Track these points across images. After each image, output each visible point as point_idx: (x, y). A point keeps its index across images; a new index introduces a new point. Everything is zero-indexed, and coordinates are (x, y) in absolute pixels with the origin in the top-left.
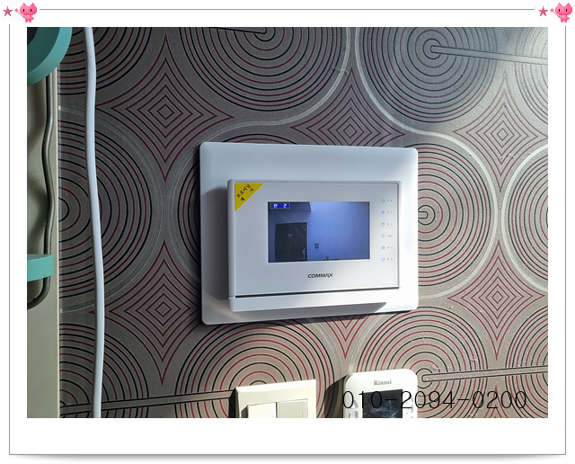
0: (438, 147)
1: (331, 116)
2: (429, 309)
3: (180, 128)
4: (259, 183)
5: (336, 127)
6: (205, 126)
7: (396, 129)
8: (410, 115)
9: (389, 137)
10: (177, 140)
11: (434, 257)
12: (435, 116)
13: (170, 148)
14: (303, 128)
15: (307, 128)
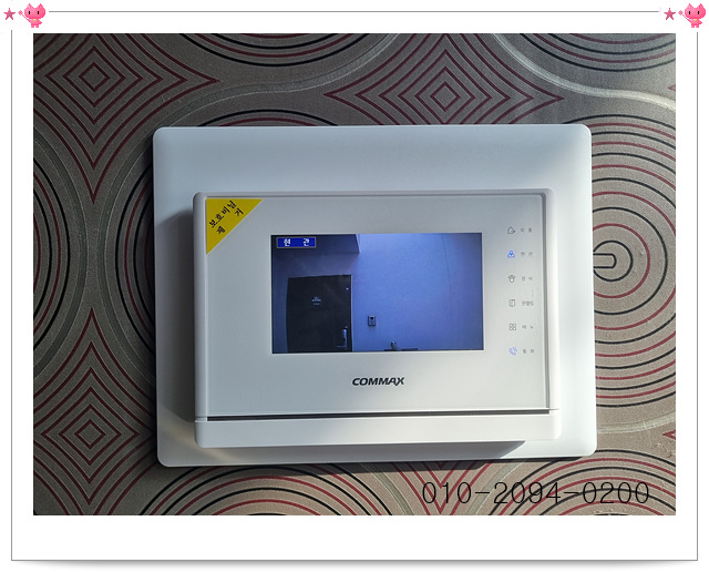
0: (636, 121)
1: (406, 69)
2: (621, 456)
3: (120, 105)
4: (253, 199)
5: (415, 90)
6: (164, 99)
7: (542, 88)
8: (573, 58)
9: (529, 106)
10: (113, 127)
11: (632, 347)
12: (628, 57)
13: (102, 141)
14: (350, 95)
15: (359, 95)
